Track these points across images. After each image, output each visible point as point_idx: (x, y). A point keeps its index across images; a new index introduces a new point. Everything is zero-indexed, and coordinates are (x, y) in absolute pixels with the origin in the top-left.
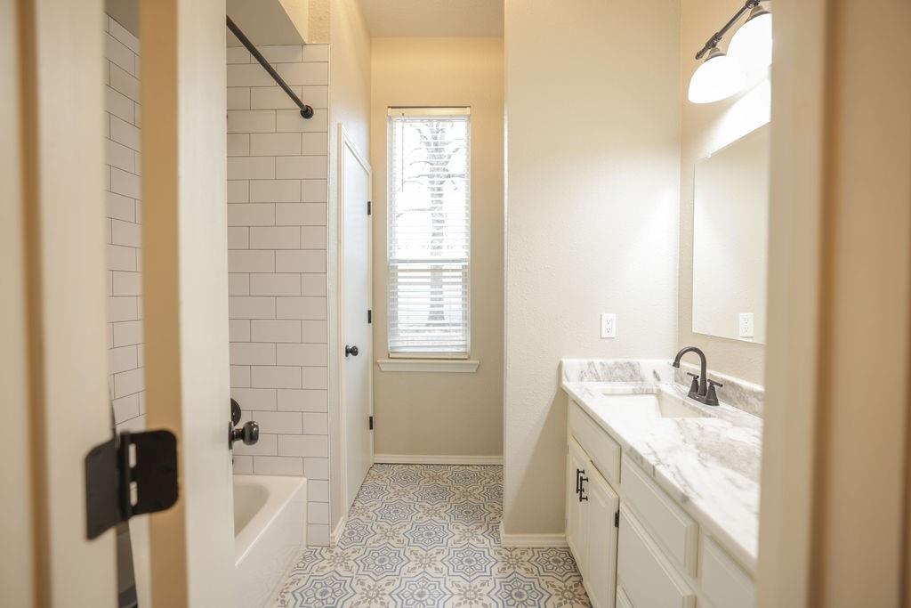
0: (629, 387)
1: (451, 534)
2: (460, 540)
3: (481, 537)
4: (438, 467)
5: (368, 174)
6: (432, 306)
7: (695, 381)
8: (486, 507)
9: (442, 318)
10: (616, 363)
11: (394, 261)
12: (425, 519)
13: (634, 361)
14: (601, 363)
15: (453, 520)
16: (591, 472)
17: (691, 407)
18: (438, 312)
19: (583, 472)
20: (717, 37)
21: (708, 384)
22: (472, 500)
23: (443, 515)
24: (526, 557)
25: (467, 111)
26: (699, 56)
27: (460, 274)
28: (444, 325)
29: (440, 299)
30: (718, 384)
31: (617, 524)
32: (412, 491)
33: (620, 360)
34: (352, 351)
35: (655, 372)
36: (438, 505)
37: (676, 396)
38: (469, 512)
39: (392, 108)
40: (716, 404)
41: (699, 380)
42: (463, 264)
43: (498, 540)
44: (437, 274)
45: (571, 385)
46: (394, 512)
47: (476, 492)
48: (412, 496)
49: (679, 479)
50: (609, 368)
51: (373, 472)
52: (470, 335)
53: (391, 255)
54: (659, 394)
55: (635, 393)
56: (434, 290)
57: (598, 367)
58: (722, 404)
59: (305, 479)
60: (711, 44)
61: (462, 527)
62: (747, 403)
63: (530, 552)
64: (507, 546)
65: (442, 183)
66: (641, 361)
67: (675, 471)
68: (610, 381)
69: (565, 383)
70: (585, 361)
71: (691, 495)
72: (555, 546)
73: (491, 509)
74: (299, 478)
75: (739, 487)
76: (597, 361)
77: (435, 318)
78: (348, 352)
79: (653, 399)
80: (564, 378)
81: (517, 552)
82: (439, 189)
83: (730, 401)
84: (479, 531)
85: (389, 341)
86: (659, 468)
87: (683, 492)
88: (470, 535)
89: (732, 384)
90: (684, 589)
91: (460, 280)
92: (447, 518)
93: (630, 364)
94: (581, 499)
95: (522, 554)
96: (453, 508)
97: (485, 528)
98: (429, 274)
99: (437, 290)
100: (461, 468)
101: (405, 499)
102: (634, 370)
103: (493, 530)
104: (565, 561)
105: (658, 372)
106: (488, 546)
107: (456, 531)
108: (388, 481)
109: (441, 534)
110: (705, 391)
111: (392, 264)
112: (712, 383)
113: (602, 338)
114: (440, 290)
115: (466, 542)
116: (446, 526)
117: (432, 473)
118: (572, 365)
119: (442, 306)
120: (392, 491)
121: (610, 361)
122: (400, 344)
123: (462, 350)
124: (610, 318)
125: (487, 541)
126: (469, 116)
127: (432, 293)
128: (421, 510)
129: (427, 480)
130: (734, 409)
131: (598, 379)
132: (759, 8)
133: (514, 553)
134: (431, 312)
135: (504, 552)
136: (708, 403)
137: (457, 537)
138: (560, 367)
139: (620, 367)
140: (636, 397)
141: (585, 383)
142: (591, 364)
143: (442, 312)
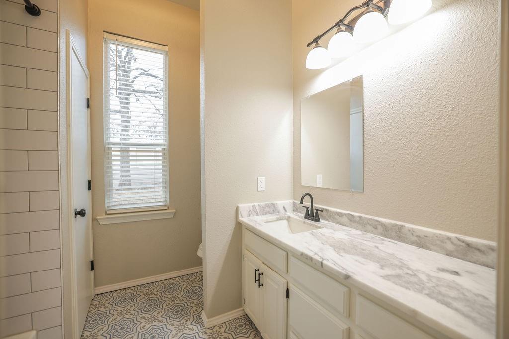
0: (274, 217)
1: (170, 331)
2: (177, 334)
3: (191, 326)
4: (149, 285)
5: (87, 78)
6: (122, 176)
7: (307, 211)
8: (189, 304)
9: (130, 184)
10: (266, 204)
11: (109, 144)
12: (147, 326)
13: (274, 202)
14: (259, 205)
15: (168, 320)
16: (264, 269)
17: (308, 224)
18: (127, 180)
19: (258, 270)
20: (319, 37)
21: (315, 211)
22: (178, 302)
23: (160, 319)
24: (222, 330)
25: (166, 48)
26: (308, 45)
27: (160, 154)
28: (131, 189)
29: (128, 171)
30: (319, 211)
31: (288, 296)
32: (132, 309)
33: (267, 203)
34: (82, 213)
35: (284, 208)
36: (155, 313)
37: (299, 219)
38: (179, 311)
39: (108, 32)
40: (319, 221)
41: (309, 210)
42: (162, 147)
43: (202, 324)
44: (125, 154)
45: (244, 219)
46: (121, 329)
47: (180, 296)
48: (132, 312)
49: (337, 265)
50: (263, 207)
51: (95, 303)
52: (168, 194)
53: (107, 139)
54: (289, 219)
55: (278, 220)
56: (123, 165)
57: (257, 208)
58: (321, 221)
59: (34, 333)
60: (316, 40)
61: (176, 323)
62: (334, 218)
63: (224, 325)
64: (210, 326)
65: (129, 95)
66: (278, 202)
67: (332, 262)
68: (263, 215)
69: (240, 219)
70: (250, 205)
71: (350, 274)
72: (237, 317)
73: (192, 305)
74: (29, 333)
75: (364, 264)
76: (256, 204)
77: (124, 184)
78: (76, 214)
79: (285, 222)
80: (240, 216)
81: (216, 328)
82: (126, 99)
83: (325, 219)
84: (189, 323)
85: (106, 202)
86: (325, 262)
87: (346, 273)
88: (183, 327)
89: (326, 210)
90: (343, 325)
91: (160, 158)
92: (164, 320)
93: (273, 204)
94: (260, 286)
95: (220, 328)
96: (166, 312)
97: (192, 319)
98: (119, 153)
99: (125, 165)
100: (165, 282)
101: (128, 316)
102: (274, 207)
103: (198, 320)
104: (245, 324)
105: (285, 207)
106: (197, 331)
107: (172, 328)
108: (110, 306)
109: (162, 334)
110: (313, 215)
111: (107, 147)
112: (317, 210)
113: (258, 191)
114: (127, 165)
115: (181, 333)
116: (164, 326)
117: (145, 291)
118: (244, 207)
119: (129, 176)
120: (115, 313)
121: (263, 204)
122: (113, 204)
123: (161, 204)
124: (262, 179)
125: (195, 328)
126: (167, 52)
127: (122, 167)
128: (143, 320)
129: (142, 297)
130: (327, 222)
131: (258, 215)
132: (341, 28)
133: (215, 330)
134: (121, 180)
135: (208, 331)
136: (316, 221)
137: (174, 332)
138: (237, 209)
139: (268, 206)
140: (278, 222)
141: (251, 218)
142: (254, 206)
143: (130, 180)
